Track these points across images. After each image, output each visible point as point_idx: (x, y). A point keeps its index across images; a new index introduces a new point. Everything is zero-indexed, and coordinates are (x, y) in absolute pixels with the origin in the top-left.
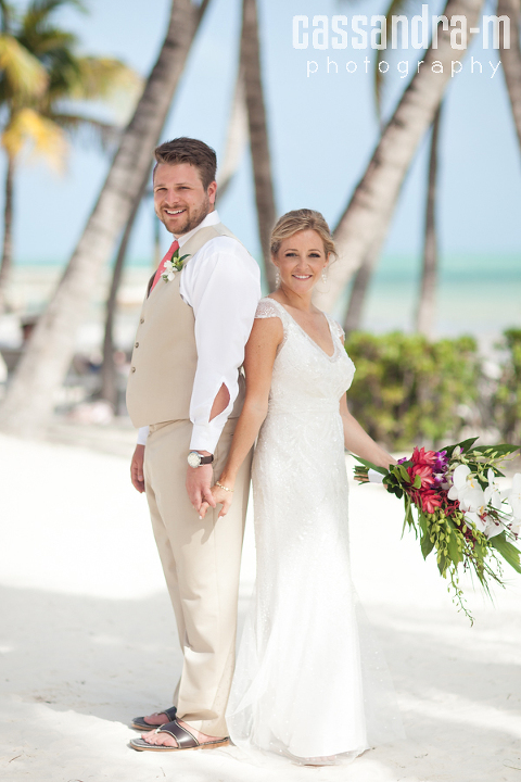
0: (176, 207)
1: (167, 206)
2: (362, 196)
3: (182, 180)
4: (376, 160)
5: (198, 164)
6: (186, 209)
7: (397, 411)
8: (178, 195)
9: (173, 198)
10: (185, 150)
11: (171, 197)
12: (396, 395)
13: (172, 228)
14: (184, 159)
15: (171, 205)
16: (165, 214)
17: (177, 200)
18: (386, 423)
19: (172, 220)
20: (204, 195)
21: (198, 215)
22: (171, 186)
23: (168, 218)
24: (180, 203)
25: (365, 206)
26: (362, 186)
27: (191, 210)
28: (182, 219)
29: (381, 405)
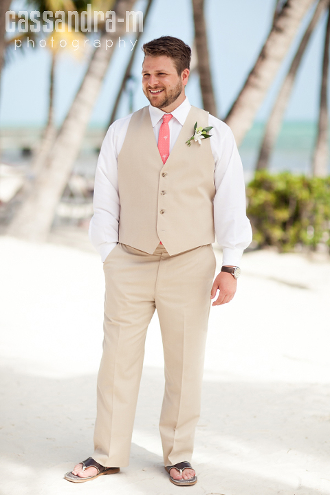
0: (156, 88)
1: (150, 87)
2: (253, 80)
3: (161, 68)
4: (263, 55)
5: (173, 56)
6: (164, 89)
7: (285, 225)
8: (157, 79)
9: (154, 81)
10: (164, 46)
11: (152, 80)
12: (284, 214)
13: (154, 103)
14: (162, 53)
15: (152, 87)
16: (149, 93)
17: (157, 83)
18: (277, 233)
19: (154, 97)
20: (178, 79)
21: (174, 94)
22: (151, 72)
23: (151, 96)
24: (159, 85)
25: (256, 86)
26: (253, 72)
27: (168, 89)
28: (161, 96)
29: (274, 222)
